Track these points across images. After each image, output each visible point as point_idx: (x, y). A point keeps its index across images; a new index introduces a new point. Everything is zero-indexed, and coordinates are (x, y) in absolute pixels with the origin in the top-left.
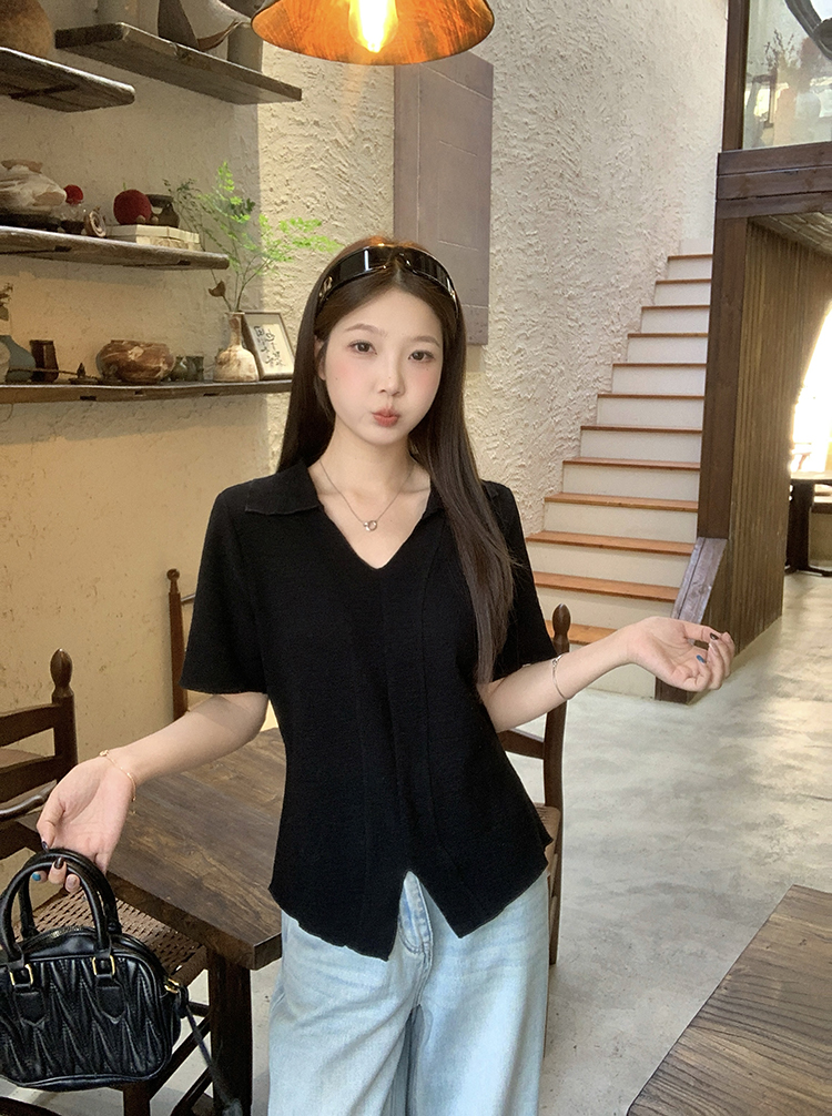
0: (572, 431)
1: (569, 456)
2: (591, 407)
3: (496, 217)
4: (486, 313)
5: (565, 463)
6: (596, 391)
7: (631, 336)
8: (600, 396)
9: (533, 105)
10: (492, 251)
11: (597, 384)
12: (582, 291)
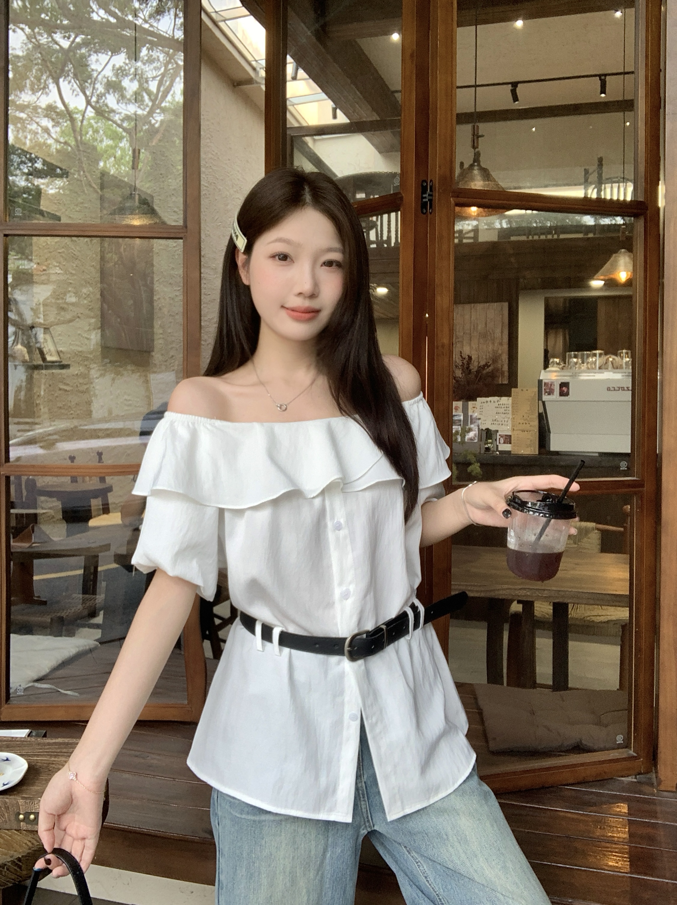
3: (157, 279)
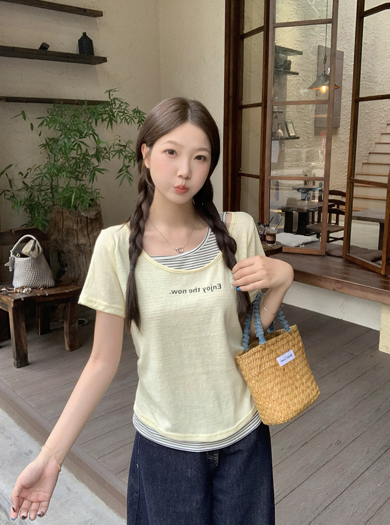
0: (366, 154)
1: (365, 162)
2: (373, 147)
3: (343, 92)
4: (340, 118)
5: (363, 164)
10: (342, 101)
11: (375, 140)
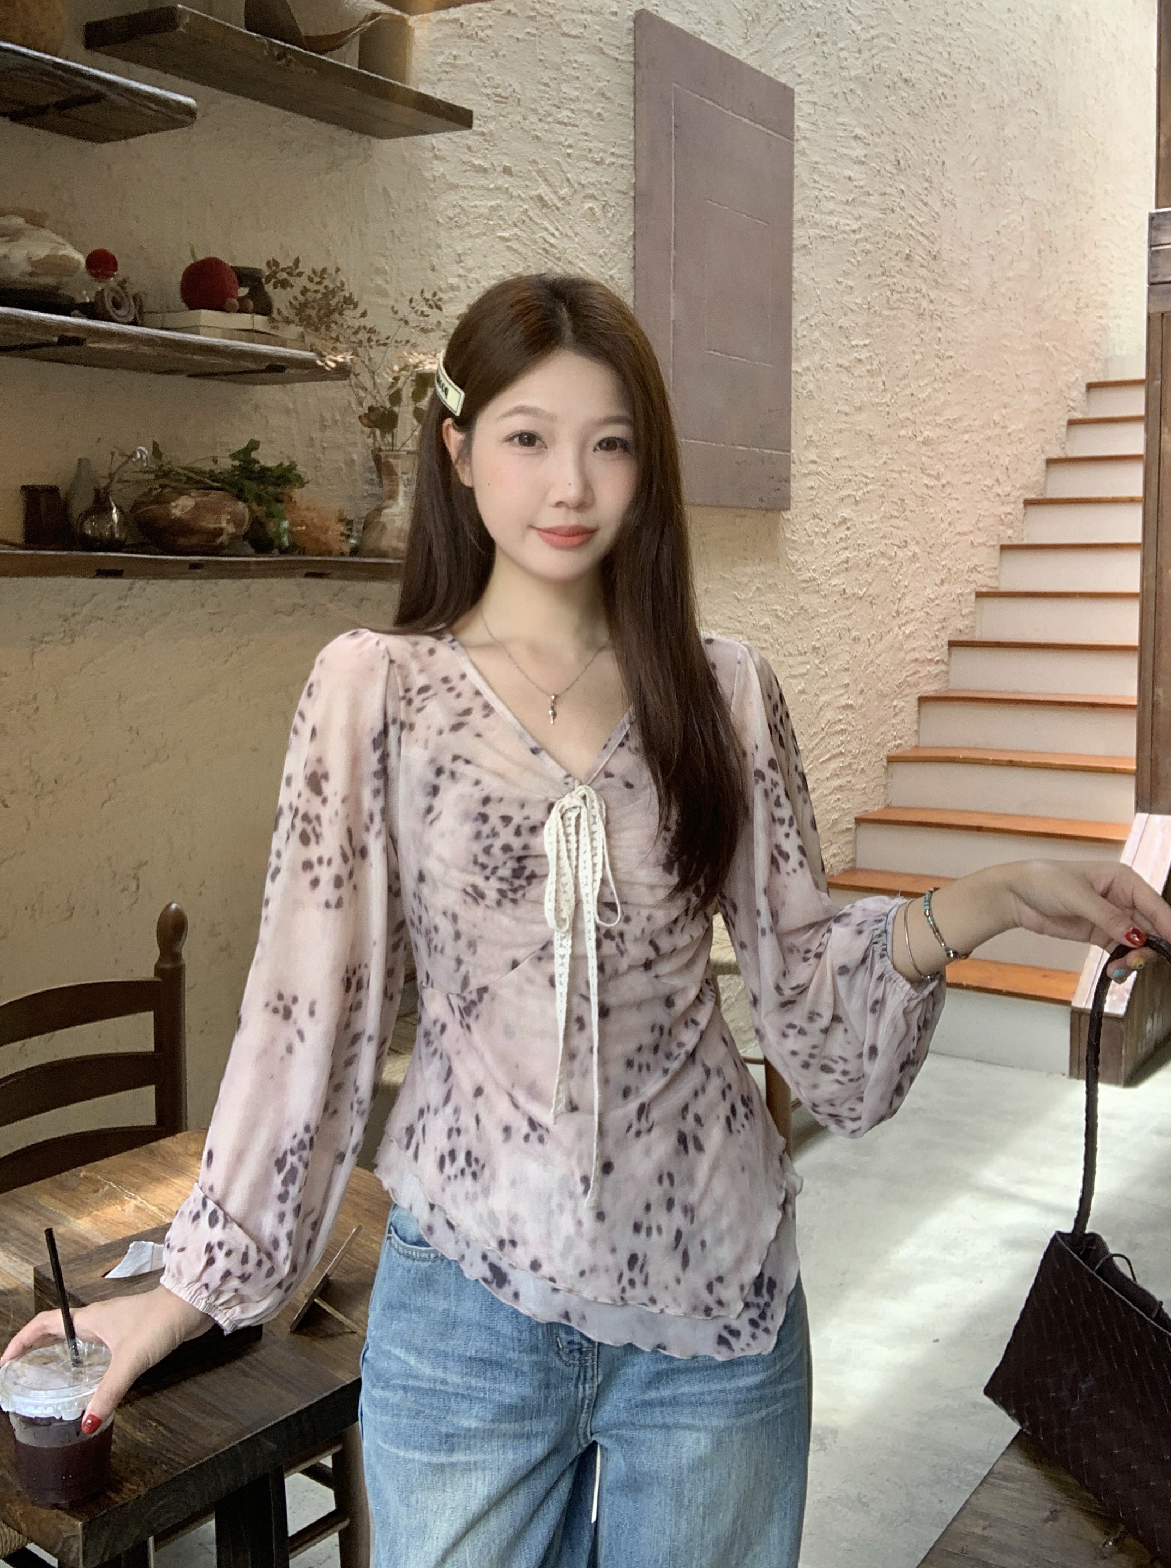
0: (933, 649)
1: (929, 689)
2: (965, 611)
3: (802, 317)
4: (788, 461)
5: (922, 700)
6: (973, 586)
7: (1028, 503)
8: (979, 595)
9: (859, 151)
10: (795, 367)
11: (975, 576)
12: (945, 432)
